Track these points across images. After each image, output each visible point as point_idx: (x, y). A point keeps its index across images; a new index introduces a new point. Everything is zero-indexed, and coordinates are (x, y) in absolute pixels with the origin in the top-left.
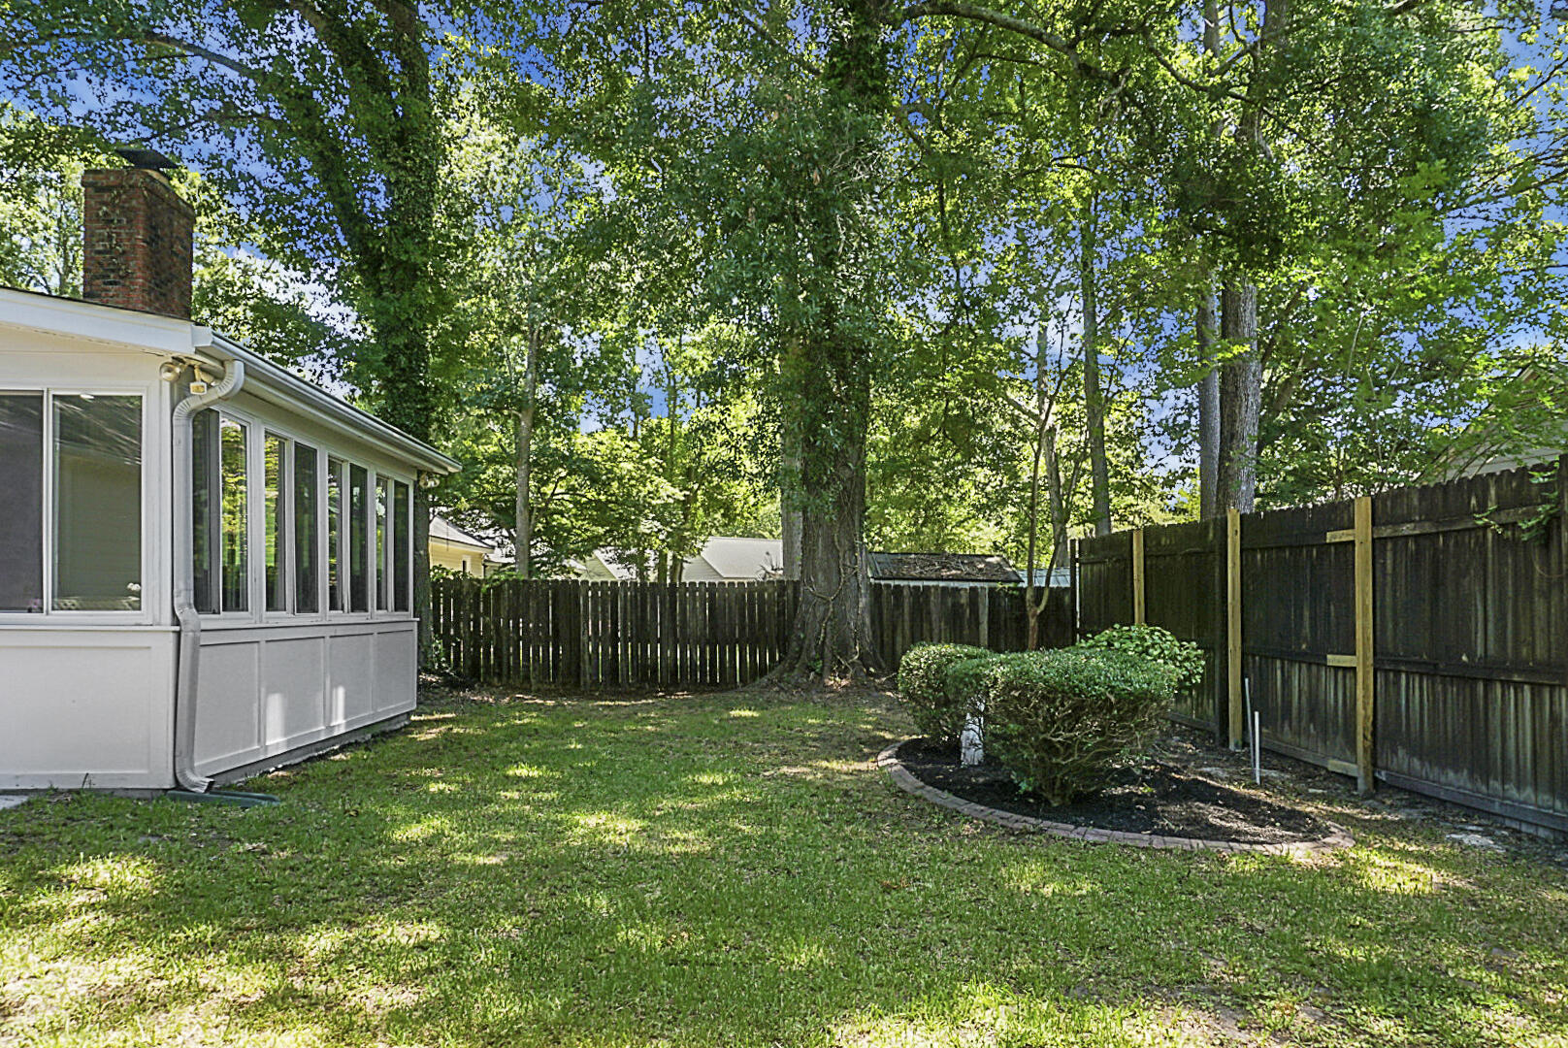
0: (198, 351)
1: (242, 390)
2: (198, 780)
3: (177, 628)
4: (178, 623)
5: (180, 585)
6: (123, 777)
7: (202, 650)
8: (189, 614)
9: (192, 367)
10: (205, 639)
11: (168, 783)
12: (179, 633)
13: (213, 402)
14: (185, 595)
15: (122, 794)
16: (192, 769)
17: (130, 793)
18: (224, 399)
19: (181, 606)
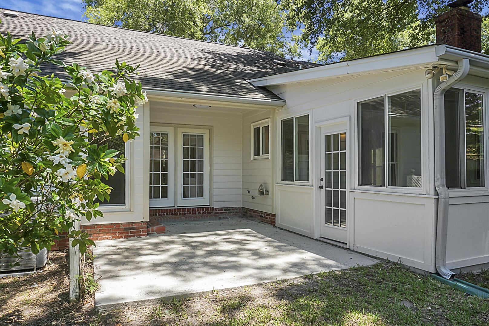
0: (440, 59)
1: (468, 74)
2: (447, 273)
3: (437, 197)
4: (438, 195)
5: (438, 176)
6: (413, 262)
7: (450, 207)
8: (443, 190)
9: (442, 69)
10: (452, 202)
11: (432, 270)
12: (438, 199)
13: (454, 84)
14: (442, 180)
15: (413, 270)
16: (444, 265)
17: (417, 271)
18: (459, 81)
19: (438, 186)
